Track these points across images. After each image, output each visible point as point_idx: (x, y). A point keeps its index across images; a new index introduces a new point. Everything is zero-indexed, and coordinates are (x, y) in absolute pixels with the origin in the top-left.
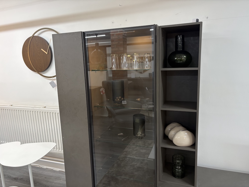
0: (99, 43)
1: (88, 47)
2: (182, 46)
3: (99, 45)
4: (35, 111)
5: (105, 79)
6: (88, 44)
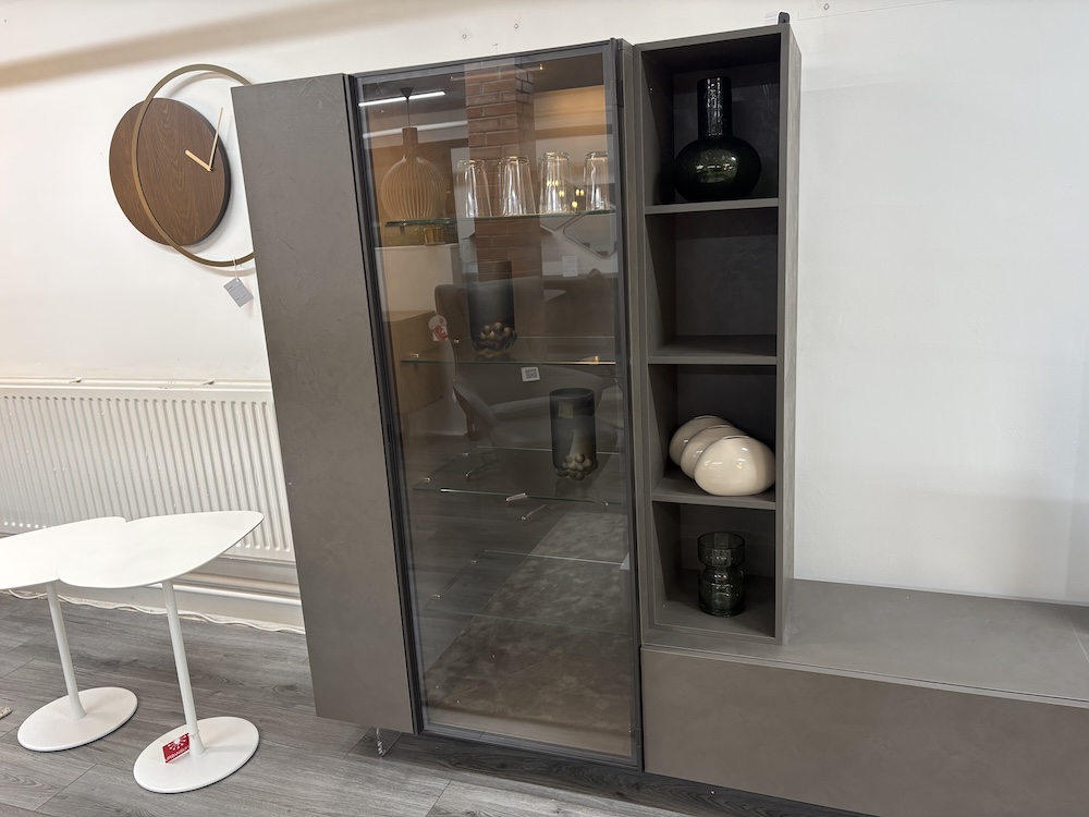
0: (419, 128)
1: (370, 150)
2: (723, 118)
3: (421, 140)
4: (174, 401)
5: (447, 279)
6: (372, 134)
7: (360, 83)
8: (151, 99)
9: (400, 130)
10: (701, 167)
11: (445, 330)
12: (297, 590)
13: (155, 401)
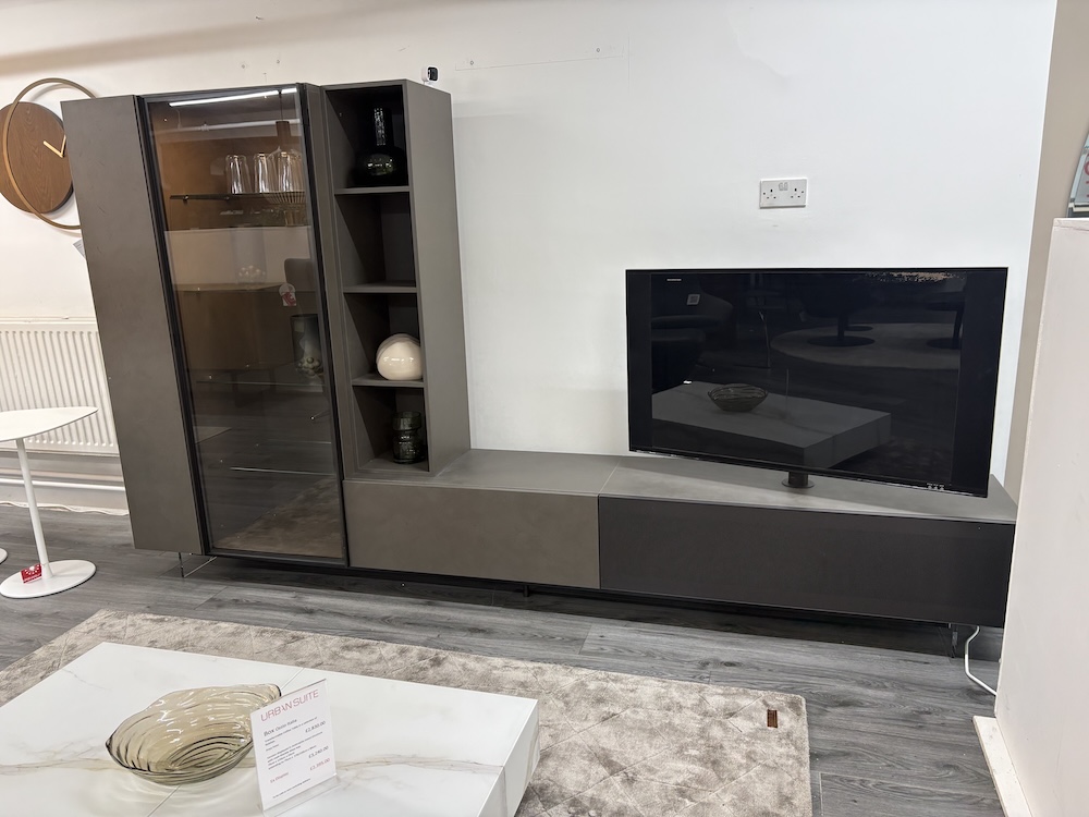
7: (146, 101)
8: (17, 103)
9: (274, 122)
10: (370, 165)
11: (293, 296)
12: (122, 479)
13: (21, 332)
